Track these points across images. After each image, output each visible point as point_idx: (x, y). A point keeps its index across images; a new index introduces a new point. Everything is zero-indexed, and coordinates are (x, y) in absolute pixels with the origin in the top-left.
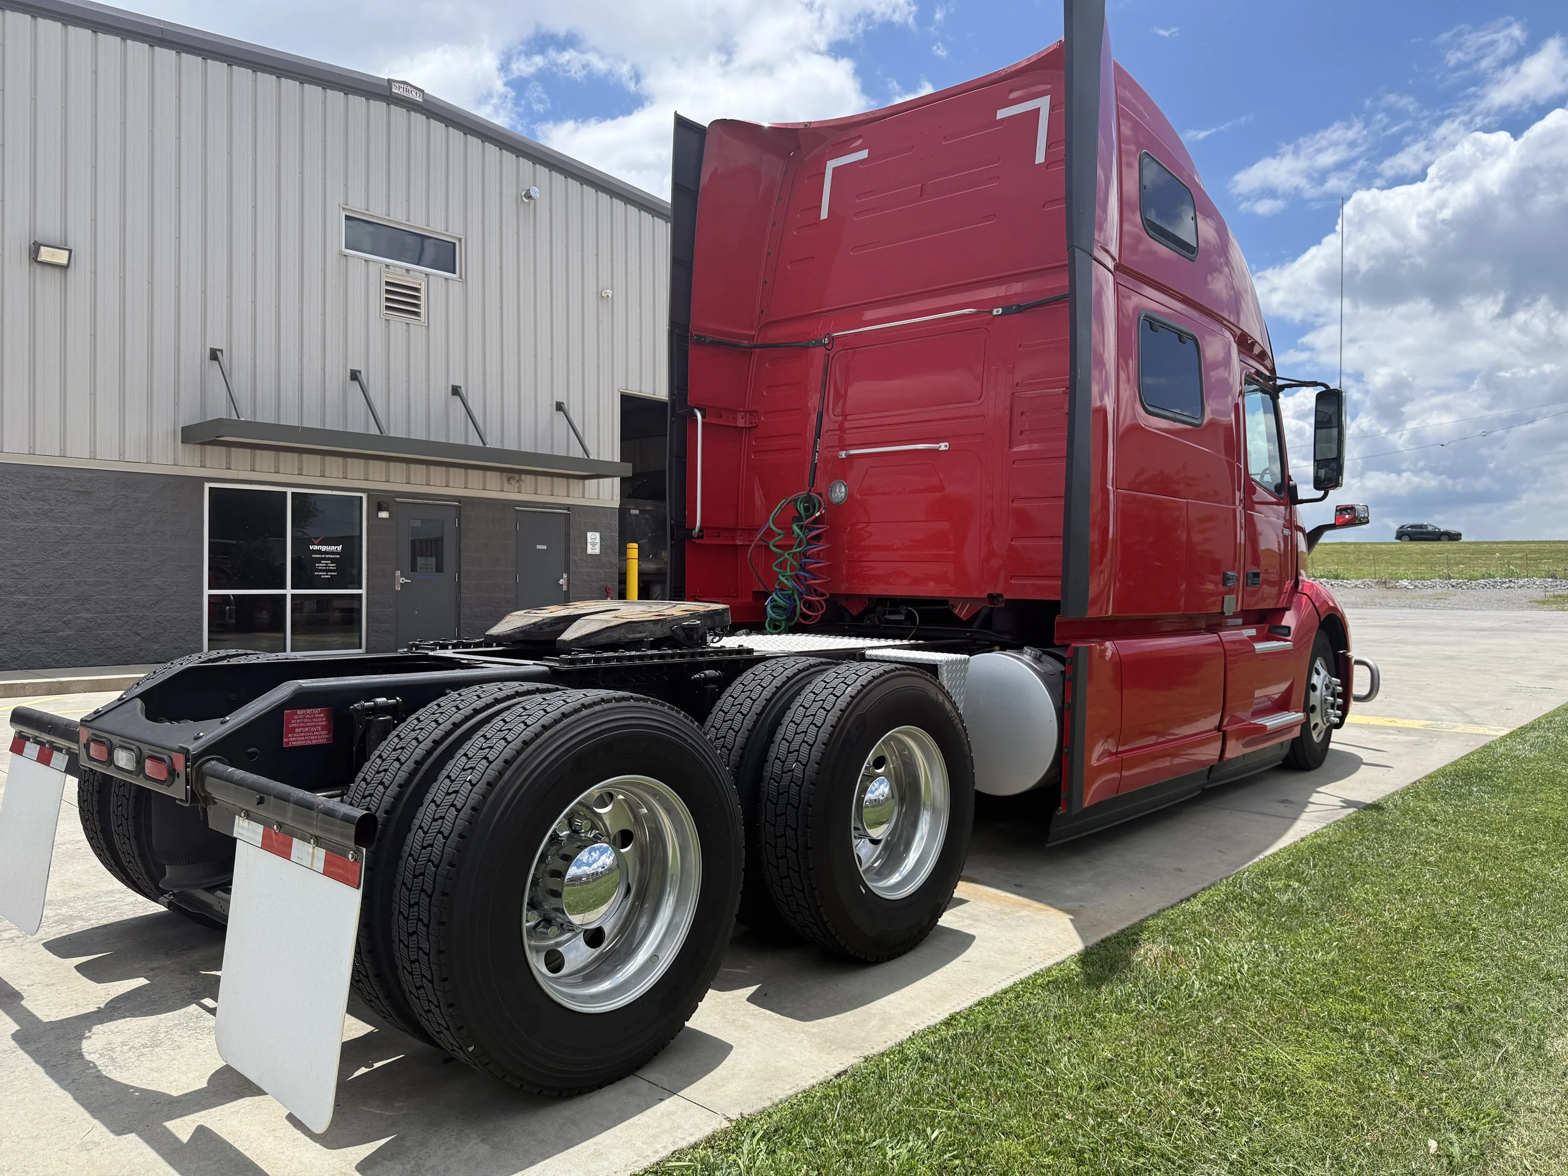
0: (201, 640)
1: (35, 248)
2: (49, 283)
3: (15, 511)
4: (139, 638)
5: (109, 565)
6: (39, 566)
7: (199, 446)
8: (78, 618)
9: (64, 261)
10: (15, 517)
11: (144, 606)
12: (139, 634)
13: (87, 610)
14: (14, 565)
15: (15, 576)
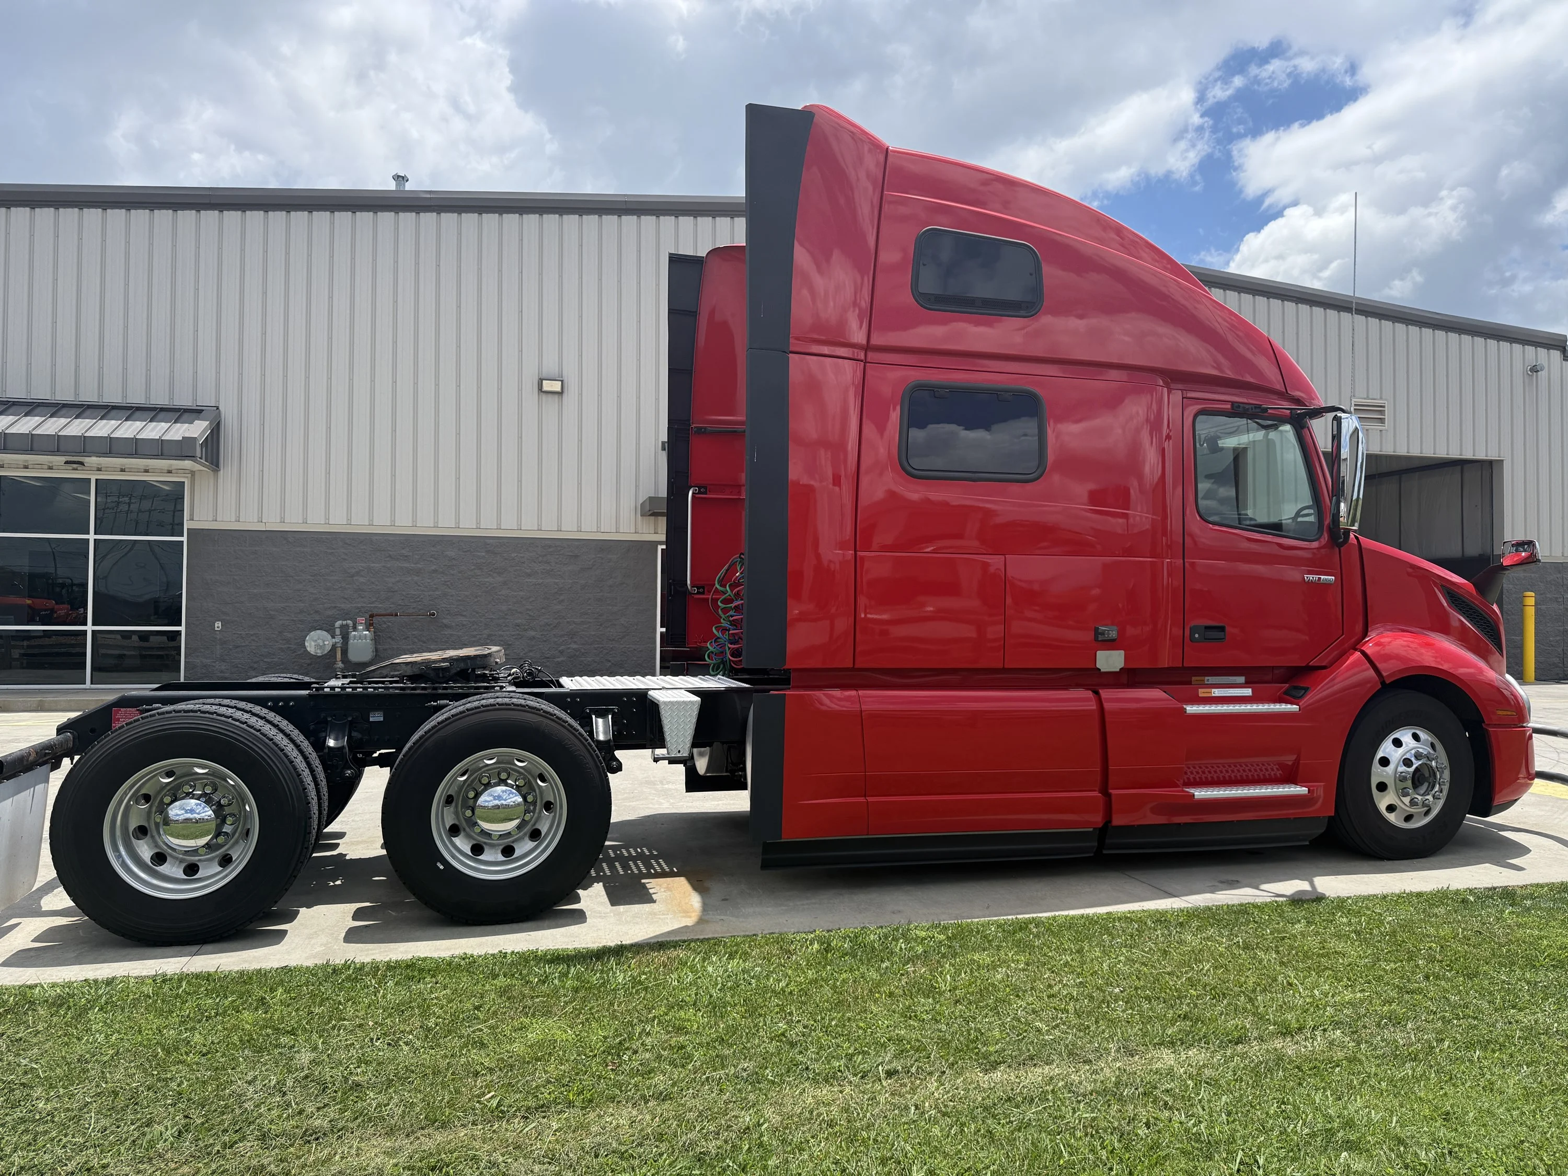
0: (655, 666)
1: (541, 381)
2: (551, 404)
3: (528, 571)
4: (610, 664)
5: (589, 609)
6: (543, 610)
7: (652, 518)
8: (569, 648)
9: (558, 389)
10: (529, 575)
11: (613, 640)
12: (609, 661)
13: (575, 642)
14: (528, 610)
15: (528, 618)
